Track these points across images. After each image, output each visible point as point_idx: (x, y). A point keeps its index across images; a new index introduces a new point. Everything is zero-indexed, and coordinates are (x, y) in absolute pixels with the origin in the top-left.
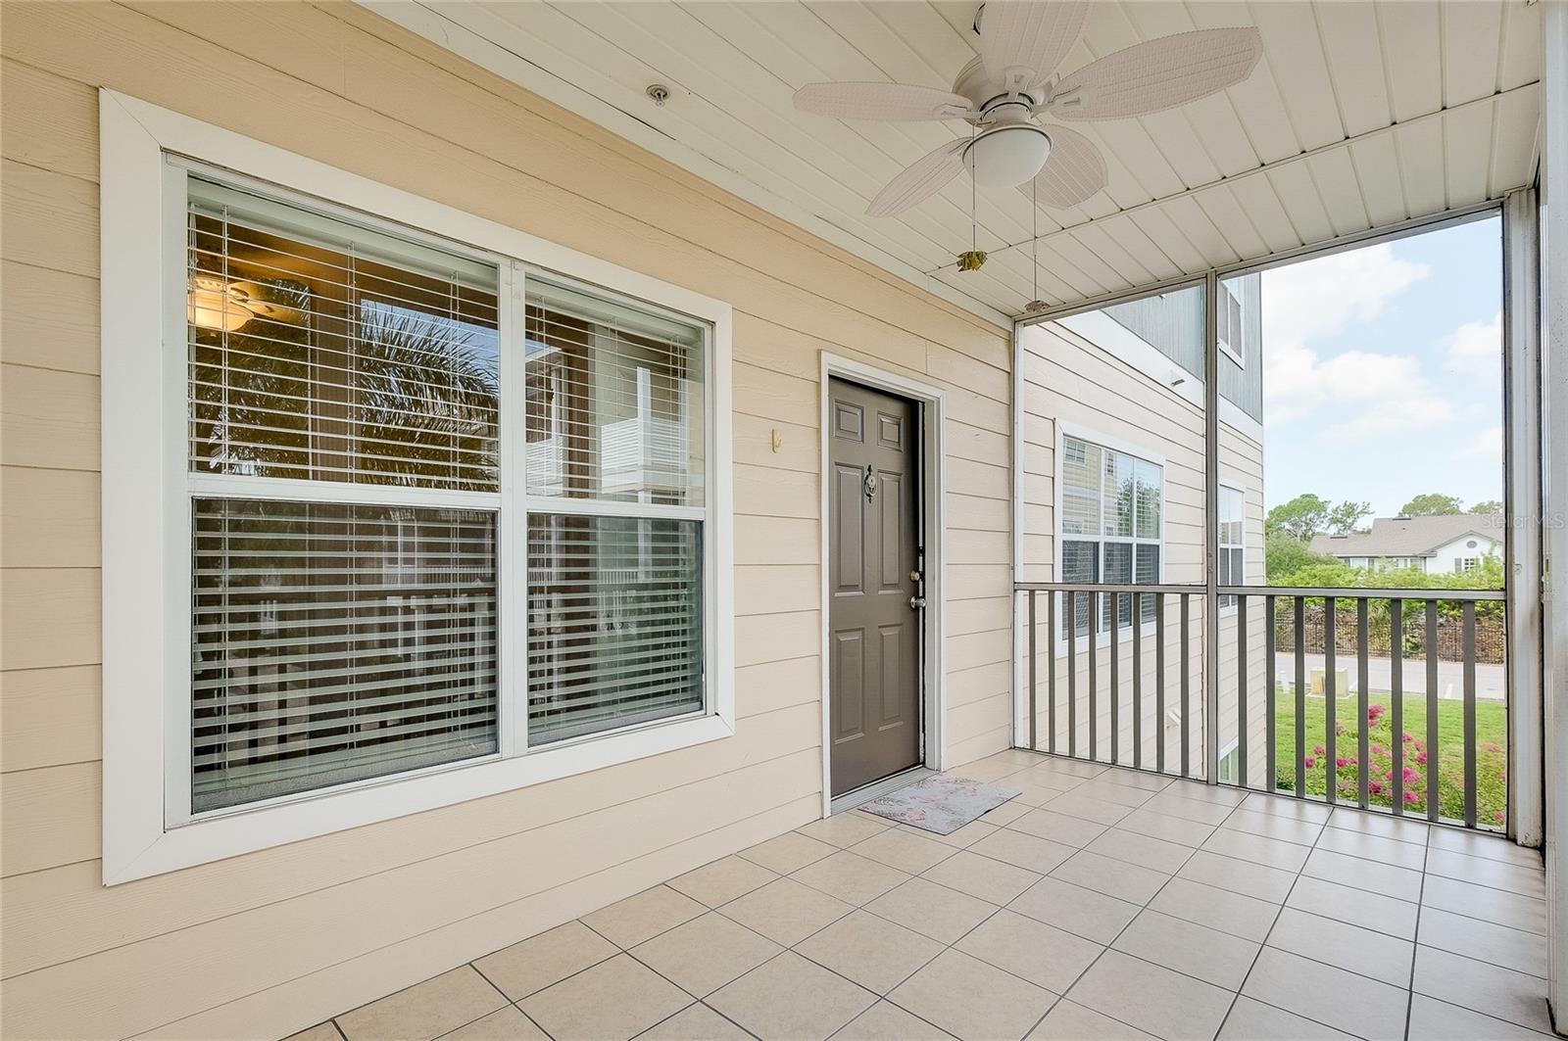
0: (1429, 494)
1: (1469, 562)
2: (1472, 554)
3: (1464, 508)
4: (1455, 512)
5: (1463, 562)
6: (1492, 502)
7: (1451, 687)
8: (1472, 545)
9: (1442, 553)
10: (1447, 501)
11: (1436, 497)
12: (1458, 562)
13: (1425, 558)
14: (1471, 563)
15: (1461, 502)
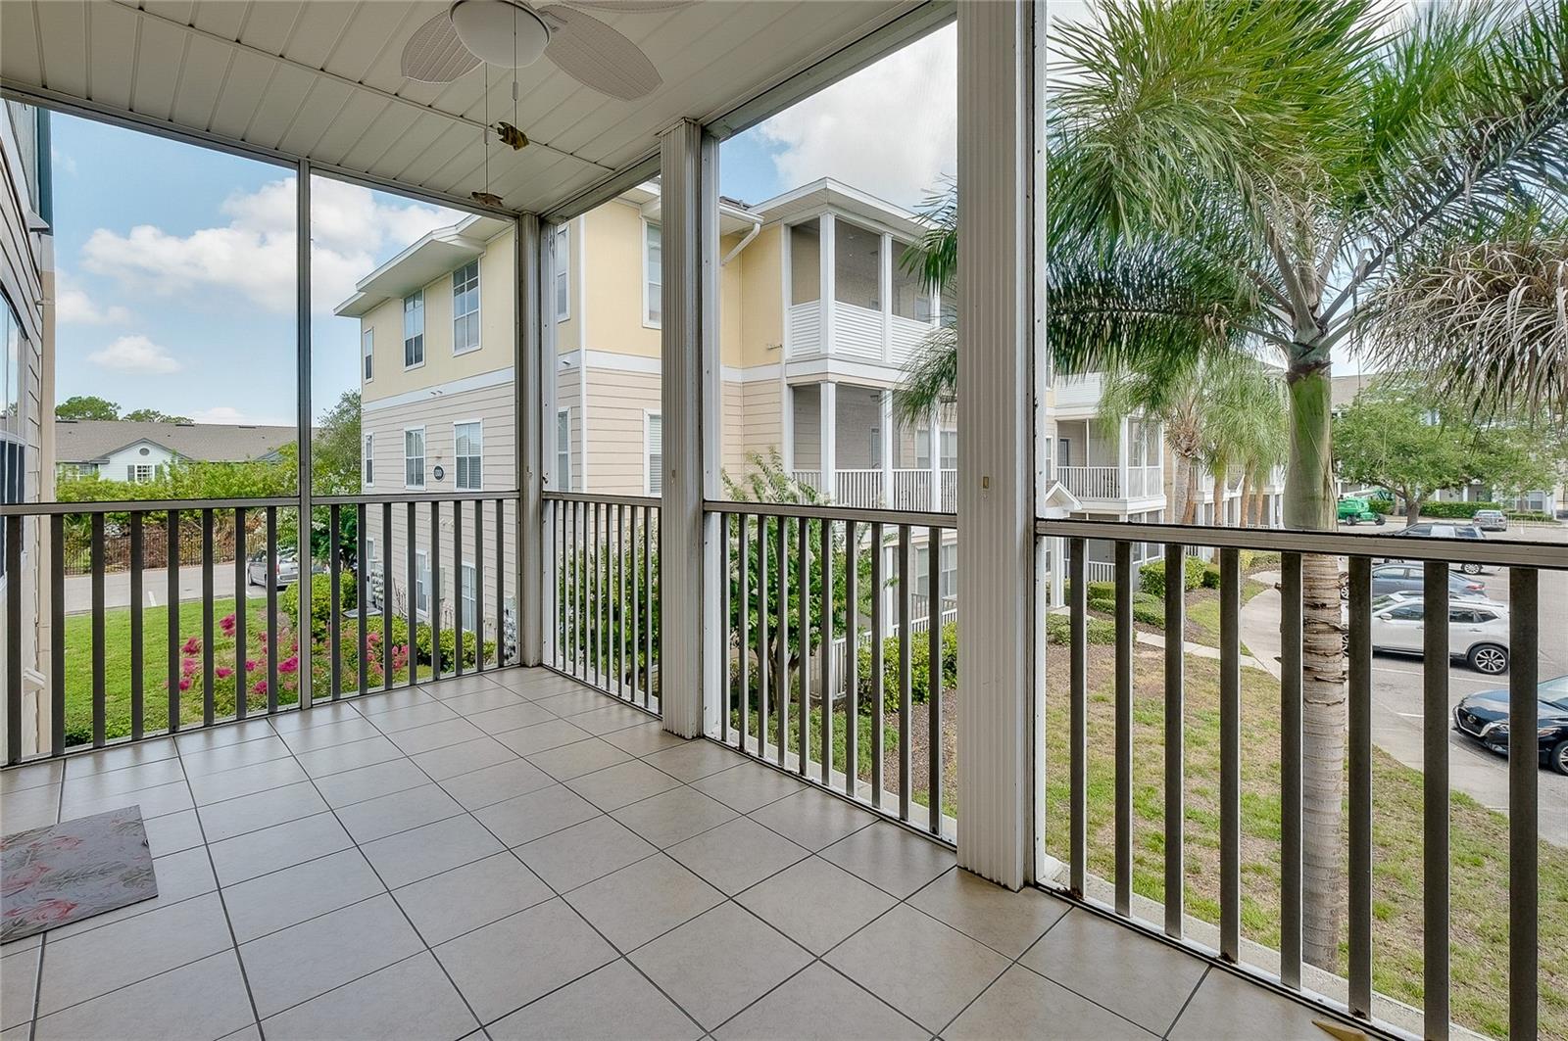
0: (85, 397)
1: (142, 469)
2: (143, 461)
3: (121, 415)
4: (111, 418)
5: (136, 469)
6: (149, 410)
7: (155, 595)
8: (144, 452)
9: (114, 460)
10: (104, 406)
11: (92, 401)
12: (131, 469)
13: (97, 465)
14: (143, 471)
15: (119, 408)
